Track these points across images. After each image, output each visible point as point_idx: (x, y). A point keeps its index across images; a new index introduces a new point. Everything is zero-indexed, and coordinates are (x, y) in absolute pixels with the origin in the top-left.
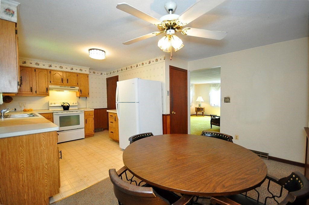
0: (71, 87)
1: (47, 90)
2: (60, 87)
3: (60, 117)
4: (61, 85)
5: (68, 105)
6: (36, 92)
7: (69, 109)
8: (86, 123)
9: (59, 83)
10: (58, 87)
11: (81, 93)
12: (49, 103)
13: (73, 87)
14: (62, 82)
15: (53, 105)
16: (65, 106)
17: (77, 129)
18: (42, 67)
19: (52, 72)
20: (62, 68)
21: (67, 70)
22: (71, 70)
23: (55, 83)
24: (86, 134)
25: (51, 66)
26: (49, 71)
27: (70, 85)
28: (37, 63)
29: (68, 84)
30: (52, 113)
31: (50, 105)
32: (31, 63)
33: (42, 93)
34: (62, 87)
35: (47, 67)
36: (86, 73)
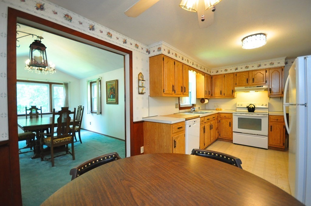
0: (257, 87)
1: (233, 91)
2: (245, 88)
4: (246, 86)
5: (254, 107)
6: (224, 94)
7: (255, 111)
8: (271, 131)
9: (244, 84)
10: (243, 88)
11: (270, 93)
12: (236, 104)
13: (260, 86)
14: (247, 83)
15: (240, 106)
16: (250, 108)
17: (257, 135)
18: (229, 71)
19: (238, 74)
20: (248, 68)
21: (253, 69)
22: (258, 67)
23: (240, 84)
24: (270, 144)
25: (237, 69)
26: (235, 74)
27: (256, 84)
28: (226, 70)
29: (253, 83)
30: (232, 113)
31: (237, 106)
32: (222, 71)
33: (229, 95)
34: (248, 87)
35: (233, 71)
36: (279, 65)
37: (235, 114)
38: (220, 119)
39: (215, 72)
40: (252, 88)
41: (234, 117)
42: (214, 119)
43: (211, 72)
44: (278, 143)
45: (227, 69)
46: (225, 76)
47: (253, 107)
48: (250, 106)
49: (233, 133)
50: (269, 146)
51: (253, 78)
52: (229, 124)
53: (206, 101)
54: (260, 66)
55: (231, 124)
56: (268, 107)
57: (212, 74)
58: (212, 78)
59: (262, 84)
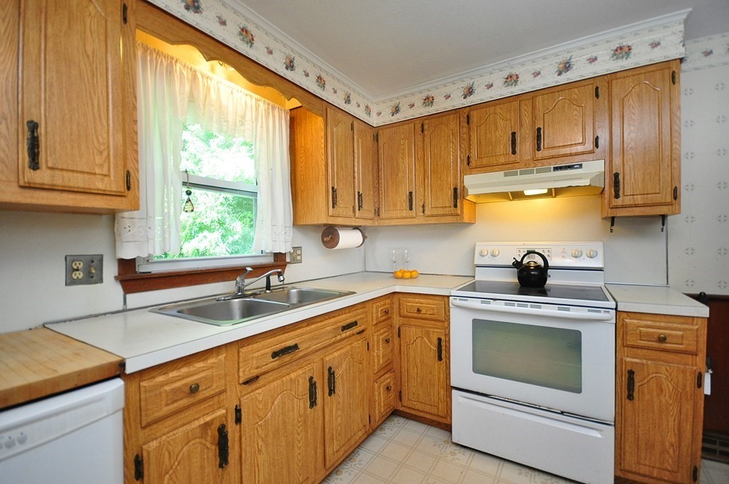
0: (556, 169)
1: (458, 193)
2: (506, 175)
3: (475, 321)
4: (508, 168)
6: (423, 206)
8: (630, 397)
9: (502, 160)
11: (618, 196)
12: (474, 250)
13: (572, 166)
14: (514, 154)
15: (487, 261)
16: (528, 267)
17: (562, 413)
18: (441, 105)
19: (475, 116)
20: (516, 82)
21: (539, 84)
22: (559, 74)
23: (485, 162)
24: (627, 468)
25: (470, 91)
26: (465, 116)
27: (553, 157)
28: (428, 98)
29: (539, 155)
30: (448, 297)
31: (478, 261)
32: (412, 106)
33: (441, 211)
34: (516, 174)
35: (458, 102)
36: (658, 56)
37: (458, 302)
38: (402, 320)
39: (389, 111)
40: (535, 176)
41: (455, 315)
42: (348, 333)
43: (374, 114)
44: (666, 465)
45: (431, 94)
46: (426, 127)
47: (541, 262)
48: (525, 261)
49: (454, 391)
50: (620, 474)
51: (539, 129)
52: (435, 348)
53: (349, 239)
54: (567, 67)
55: (442, 350)
56: (600, 265)
57: (375, 121)
58: (376, 138)
59: (576, 154)
